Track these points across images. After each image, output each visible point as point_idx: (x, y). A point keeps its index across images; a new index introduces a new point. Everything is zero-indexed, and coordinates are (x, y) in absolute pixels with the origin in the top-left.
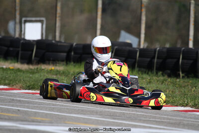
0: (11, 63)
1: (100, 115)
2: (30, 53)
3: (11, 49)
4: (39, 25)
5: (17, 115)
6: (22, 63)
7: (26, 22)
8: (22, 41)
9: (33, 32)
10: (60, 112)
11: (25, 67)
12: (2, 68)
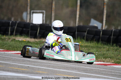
0: (24, 38)
1: (77, 70)
2: (36, 31)
3: (25, 29)
4: (41, 15)
5: (27, 70)
6: (31, 38)
7: (33, 13)
8: (31, 25)
9: (38, 19)
10: (53, 68)
11: (32, 40)
12: (19, 41)
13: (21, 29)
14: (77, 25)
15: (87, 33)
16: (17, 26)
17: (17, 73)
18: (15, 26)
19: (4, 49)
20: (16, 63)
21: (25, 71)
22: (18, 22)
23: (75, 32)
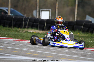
0: (34, 30)
1: (76, 55)
2: (43, 25)
3: (35, 23)
5: (37, 55)
6: (40, 30)
8: (40, 20)
9: (45, 15)
10: (57, 53)
11: (41, 32)
12: (30, 32)
13: (32, 23)
14: (75, 20)
15: (84, 27)
16: (29, 21)
17: (29, 57)
18: (28, 21)
19: (19, 39)
20: (28, 49)
21: (35, 55)
22: (29, 18)
23: (74, 25)
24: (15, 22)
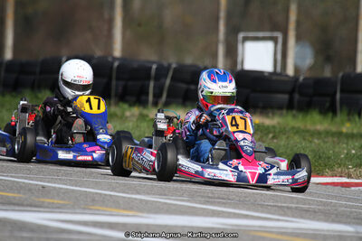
3: (193, 87)
4: (269, 46)
13: (184, 86)
16: (172, 78)
18: (166, 76)
22: (174, 66)
23: (335, 93)
24: (121, 83)
